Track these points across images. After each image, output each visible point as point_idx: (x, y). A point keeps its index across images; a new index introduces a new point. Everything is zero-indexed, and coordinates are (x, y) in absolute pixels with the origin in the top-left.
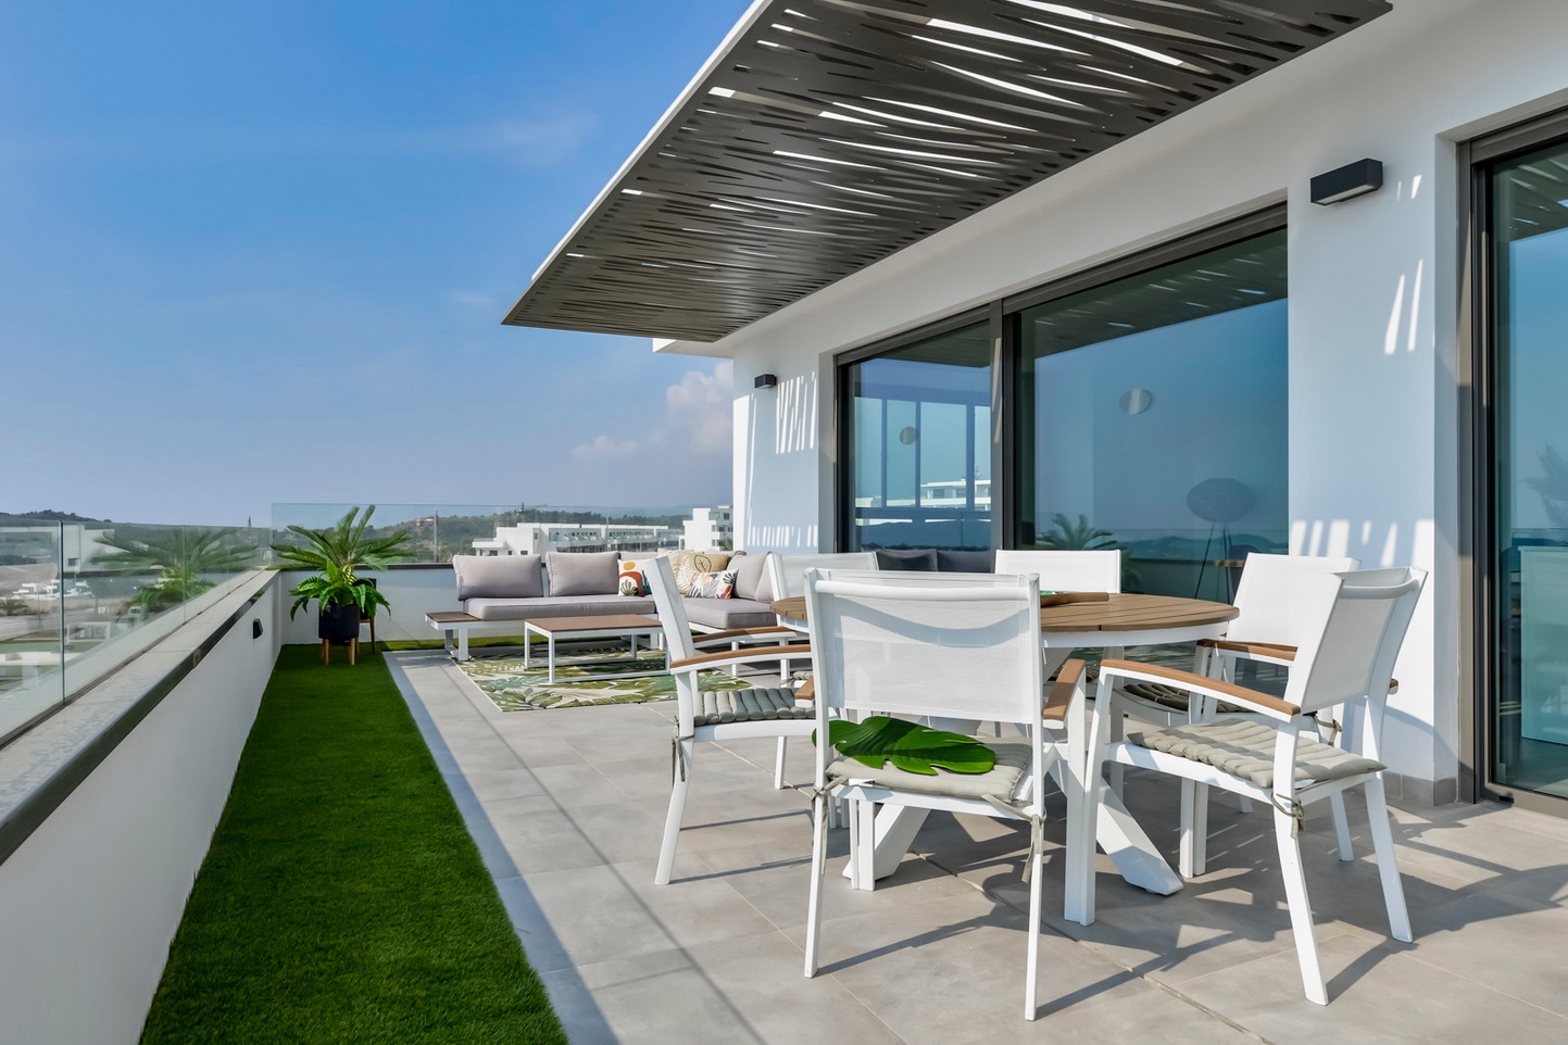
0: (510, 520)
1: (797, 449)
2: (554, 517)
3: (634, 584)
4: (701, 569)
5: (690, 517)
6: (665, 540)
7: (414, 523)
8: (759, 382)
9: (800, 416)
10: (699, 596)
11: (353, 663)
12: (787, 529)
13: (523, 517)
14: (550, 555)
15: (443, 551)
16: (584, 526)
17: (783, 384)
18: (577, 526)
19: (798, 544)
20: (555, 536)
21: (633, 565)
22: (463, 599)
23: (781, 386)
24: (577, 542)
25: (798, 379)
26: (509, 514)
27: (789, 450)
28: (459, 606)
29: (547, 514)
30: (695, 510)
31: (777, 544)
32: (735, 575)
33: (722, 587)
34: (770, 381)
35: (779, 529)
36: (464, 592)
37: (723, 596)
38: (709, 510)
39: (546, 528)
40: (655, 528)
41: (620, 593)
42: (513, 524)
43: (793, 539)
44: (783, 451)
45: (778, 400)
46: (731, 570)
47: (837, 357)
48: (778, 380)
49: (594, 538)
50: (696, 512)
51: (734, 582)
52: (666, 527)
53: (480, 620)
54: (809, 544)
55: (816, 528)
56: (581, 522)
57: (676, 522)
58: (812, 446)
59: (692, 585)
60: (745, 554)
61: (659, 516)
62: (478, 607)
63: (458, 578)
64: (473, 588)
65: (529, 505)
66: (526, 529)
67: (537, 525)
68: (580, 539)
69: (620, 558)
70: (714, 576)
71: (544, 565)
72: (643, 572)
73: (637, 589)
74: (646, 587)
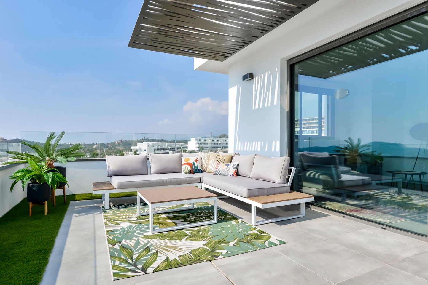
0: (141, 141)
1: (266, 106)
2: (153, 141)
3: (189, 168)
4: (220, 161)
5: (190, 141)
6: (183, 147)
7: (115, 142)
8: (245, 77)
9: (268, 90)
10: (220, 175)
11: (46, 214)
12: (259, 143)
13: (145, 140)
14: (152, 155)
15: (123, 150)
16: (161, 143)
17: (257, 78)
18: (159, 143)
19: (266, 150)
20: (154, 145)
21: (188, 160)
22: (110, 176)
23: (256, 79)
24: (159, 147)
25: (267, 73)
26: (141, 140)
27: (261, 107)
28: (108, 179)
29: (151, 140)
30: (191, 139)
31: (253, 150)
32: (238, 165)
33: (232, 171)
34: (250, 76)
35: (254, 143)
36: (110, 173)
37: (233, 175)
38: (195, 138)
39: (151, 143)
40: (180, 143)
41: (183, 173)
42: (142, 142)
43: (263, 148)
44: (257, 107)
45: (254, 85)
46: (235, 162)
47: (288, 61)
48: (254, 76)
49: (164, 146)
50: (192, 139)
51: (237, 168)
52: (183, 143)
53: (116, 189)
54: (273, 150)
55: (278, 143)
56: (160, 142)
57: (186, 142)
58: (275, 103)
59: (216, 169)
60: (239, 154)
61: (181, 140)
62: (116, 181)
63: (107, 167)
64: (114, 171)
65: (146, 138)
66: (145, 144)
67: (148, 143)
68: (160, 146)
69: (182, 156)
70: (228, 165)
71: (148, 159)
72: (194, 163)
73: (190, 171)
74: (195, 170)
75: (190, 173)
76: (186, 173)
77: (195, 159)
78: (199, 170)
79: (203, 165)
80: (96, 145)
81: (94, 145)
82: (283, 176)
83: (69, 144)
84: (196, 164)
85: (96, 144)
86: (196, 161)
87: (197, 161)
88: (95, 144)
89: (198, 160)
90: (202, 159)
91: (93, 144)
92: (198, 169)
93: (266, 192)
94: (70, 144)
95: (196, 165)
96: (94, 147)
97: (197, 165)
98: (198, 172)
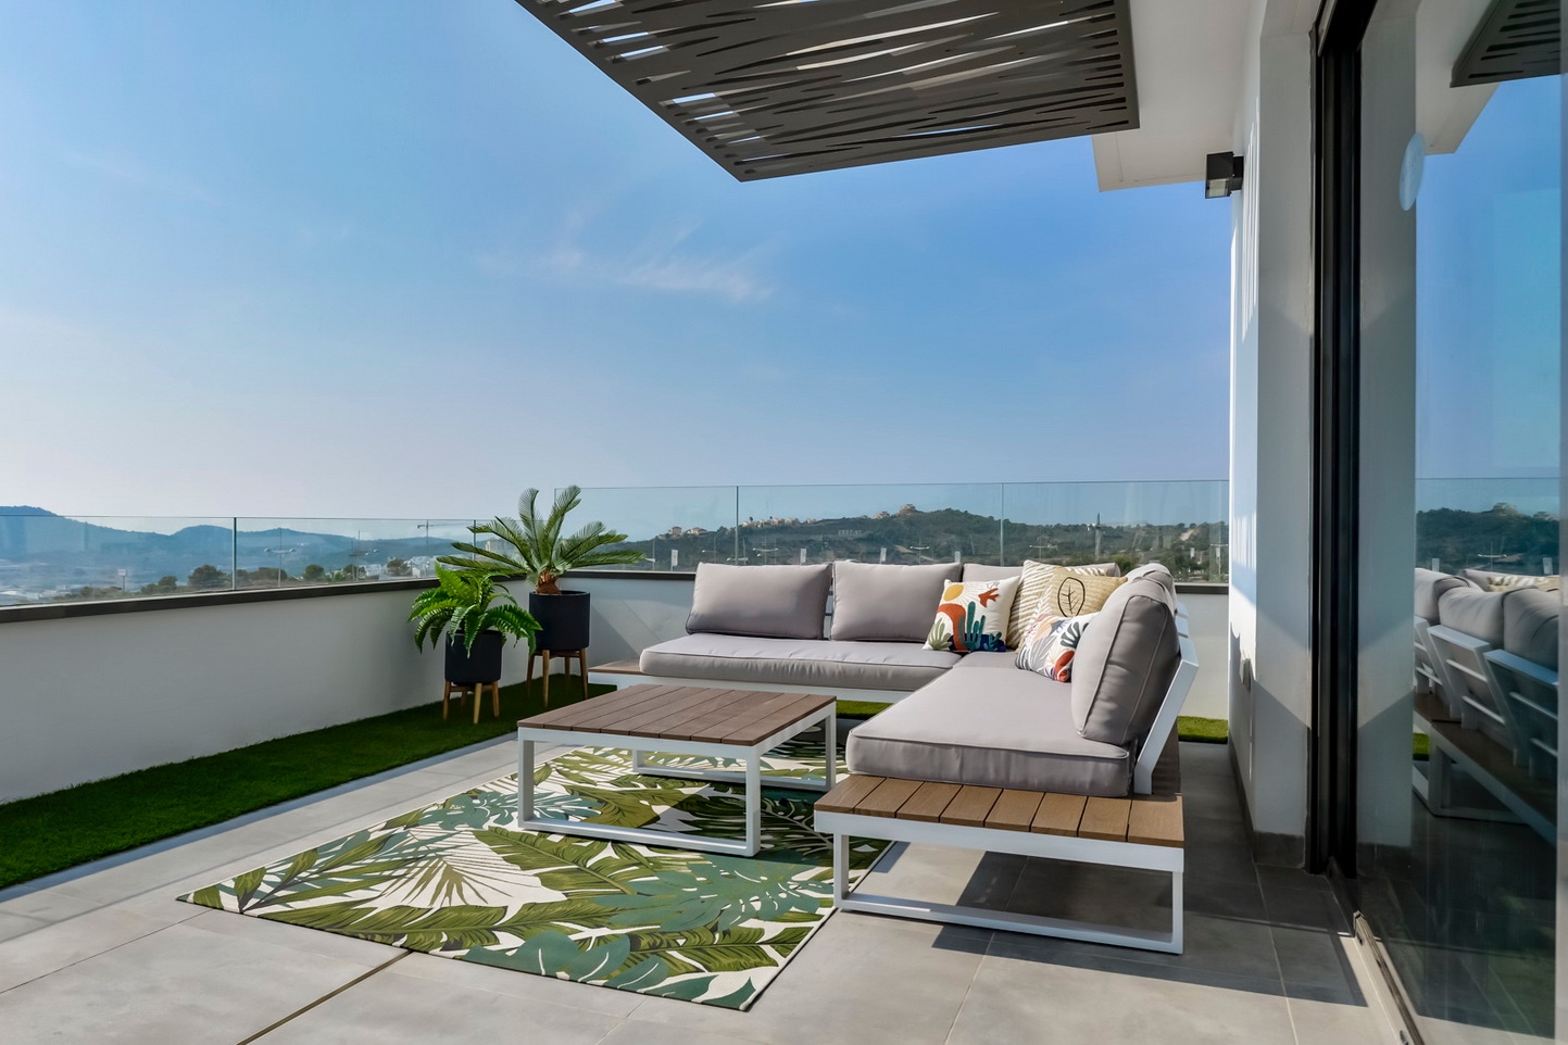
3: (949, 628)
4: (1064, 608)
10: (1027, 667)
22: (690, 632)
32: (1084, 630)
33: (1057, 653)
37: (1053, 674)
41: (927, 645)
46: (1091, 616)
53: (643, 674)
59: (1025, 640)
69: (960, 577)
72: (972, 606)
73: (951, 639)
74: (969, 636)
75: (952, 649)
76: (937, 647)
77: (986, 590)
78: (985, 638)
79: (1017, 618)
80: (1190, 532)
81: (1185, 531)
82: (1110, 699)
83: (1091, 526)
84: (979, 611)
85: (1193, 526)
86: (984, 598)
87: (989, 602)
88: (1187, 526)
89: (993, 598)
90: (1023, 593)
91: (1181, 528)
92: (984, 633)
93: (957, 764)
94: (1094, 525)
95: (977, 618)
96: (1185, 537)
97: (983, 618)
98: (981, 649)
